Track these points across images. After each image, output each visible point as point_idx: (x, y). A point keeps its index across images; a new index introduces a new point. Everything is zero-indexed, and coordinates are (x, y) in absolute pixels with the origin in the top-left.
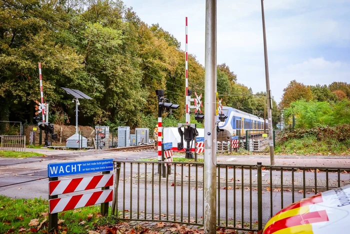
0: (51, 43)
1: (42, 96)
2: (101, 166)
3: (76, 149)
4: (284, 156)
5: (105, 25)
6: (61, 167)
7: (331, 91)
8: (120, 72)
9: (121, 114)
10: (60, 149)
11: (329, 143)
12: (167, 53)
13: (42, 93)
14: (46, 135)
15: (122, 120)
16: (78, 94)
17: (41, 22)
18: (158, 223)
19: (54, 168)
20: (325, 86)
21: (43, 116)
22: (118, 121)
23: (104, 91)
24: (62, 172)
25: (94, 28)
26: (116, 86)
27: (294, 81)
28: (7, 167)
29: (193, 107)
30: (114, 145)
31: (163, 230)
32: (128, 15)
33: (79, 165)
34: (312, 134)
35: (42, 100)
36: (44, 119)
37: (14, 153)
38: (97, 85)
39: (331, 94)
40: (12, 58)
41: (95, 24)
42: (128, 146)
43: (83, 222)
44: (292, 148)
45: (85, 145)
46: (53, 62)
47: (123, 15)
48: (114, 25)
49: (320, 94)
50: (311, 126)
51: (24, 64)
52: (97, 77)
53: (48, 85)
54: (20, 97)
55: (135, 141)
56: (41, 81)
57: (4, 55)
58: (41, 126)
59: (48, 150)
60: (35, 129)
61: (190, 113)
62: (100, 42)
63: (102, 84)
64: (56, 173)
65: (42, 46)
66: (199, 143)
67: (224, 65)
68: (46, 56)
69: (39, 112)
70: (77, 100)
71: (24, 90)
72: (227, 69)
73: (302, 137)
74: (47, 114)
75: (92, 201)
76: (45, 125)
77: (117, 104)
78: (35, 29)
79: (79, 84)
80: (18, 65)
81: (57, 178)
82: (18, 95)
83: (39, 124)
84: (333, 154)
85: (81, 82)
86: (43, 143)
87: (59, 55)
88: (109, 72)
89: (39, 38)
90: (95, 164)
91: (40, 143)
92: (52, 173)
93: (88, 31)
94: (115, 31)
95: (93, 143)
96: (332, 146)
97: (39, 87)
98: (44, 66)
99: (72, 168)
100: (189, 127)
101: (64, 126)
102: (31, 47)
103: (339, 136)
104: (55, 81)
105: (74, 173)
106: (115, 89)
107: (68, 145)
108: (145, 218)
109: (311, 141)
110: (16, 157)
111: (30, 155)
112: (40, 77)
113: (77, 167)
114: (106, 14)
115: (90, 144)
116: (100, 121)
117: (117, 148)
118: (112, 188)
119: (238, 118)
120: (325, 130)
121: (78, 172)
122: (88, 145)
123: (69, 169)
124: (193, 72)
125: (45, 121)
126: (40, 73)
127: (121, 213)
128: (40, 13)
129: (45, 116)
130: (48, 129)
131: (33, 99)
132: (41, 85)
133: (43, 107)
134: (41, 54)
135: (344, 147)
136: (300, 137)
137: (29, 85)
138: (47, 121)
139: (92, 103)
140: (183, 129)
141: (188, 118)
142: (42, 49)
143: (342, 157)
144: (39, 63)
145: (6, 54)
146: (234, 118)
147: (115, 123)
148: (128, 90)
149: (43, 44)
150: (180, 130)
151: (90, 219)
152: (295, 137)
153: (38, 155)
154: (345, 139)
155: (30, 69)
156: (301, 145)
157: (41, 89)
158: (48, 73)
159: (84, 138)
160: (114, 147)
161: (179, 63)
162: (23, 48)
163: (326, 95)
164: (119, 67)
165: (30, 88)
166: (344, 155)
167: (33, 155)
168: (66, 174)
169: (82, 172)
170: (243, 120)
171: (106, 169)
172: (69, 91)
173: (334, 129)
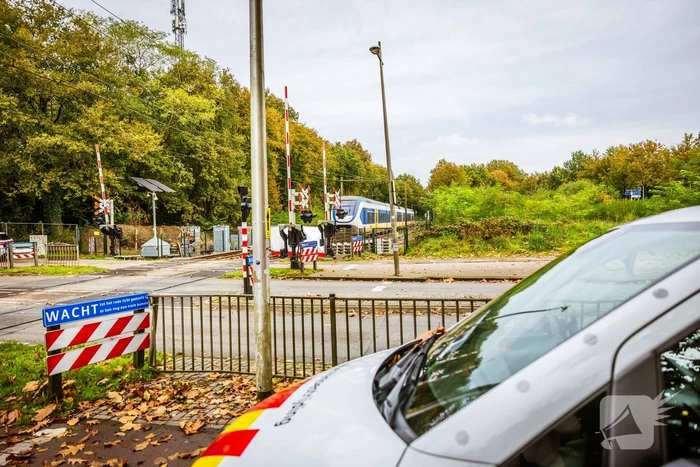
0: (112, 117)
1: (103, 190)
2: (130, 303)
3: (155, 258)
4: (416, 260)
5: (192, 93)
6: (65, 311)
7: (490, 171)
8: (215, 155)
9: (218, 209)
10: (132, 259)
11: (472, 242)
12: (278, 128)
13: (102, 185)
14: (112, 242)
15: (221, 216)
16: (154, 186)
17: (97, 88)
18: (211, 374)
19: (53, 313)
20: (483, 165)
21: (106, 216)
22: (215, 219)
23: (193, 180)
24: (65, 318)
25: (175, 95)
26: (211, 174)
27: (443, 160)
28: (44, 292)
29: (297, 203)
30: (208, 249)
31: (214, 384)
32: (223, 79)
33: (94, 306)
34: (452, 231)
35: (103, 195)
36: (107, 221)
37: (63, 269)
38: (183, 172)
39: (489, 175)
40: (57, 139)
41: (177, 91)
42: (228, 250)
43: (104, 381)
44: (427, 250)
45: (167, 252)
46: (116, 143)
47: (217, 79)
48: (205, 92)
49: (475, 176)
50: (453, 221)
51: (75, 146)
52: (183, 162)
53: (111, 175)
54: (73, 192)
55: (236, 243)
56: (100, 169)
57: (45, 135)
58: (103, 230)
59: (115, 261)
60: (97, 233)
61: (295, 211)
62: (186, 115)
63: (190, 171)
64: (56, 319)
65: (99, 122)
66: (305, 249)
67: (355, 141)
68: (108, 135)
69: (101, 211)
70: (154, 194)
71: (78, 182)
72: (359, 146)
73: (441, 235)
74: (112, 213)
75: (116, 352)
76: (110, 229)
77: (212, 197)
78: (90, 99)
79: (158, 171)
80: (66, 148)
81: (58, 327)
82: (68, 188)
83: (101, 226)
84: (477, 255)
85: (160, 169)
86: (109, 251)
87: (124, 134)
88: (199, 156)
89: (95, 112)
90: (119, 302)
91: (105, 252)
92: (50, 320)
93: (169, 100)
94: (206, 101)
95: (178, 249)
96: (476, 246)
97: (98, 176)
98: (104, 150)
99: (83, 311)
100: (293, 228)
101: (140, 227)
102: (84, 124)
103: (484, 234)
104: (125, 168)
105: (86, 317)
106: (207, 177)
107: (145, 252)
108: (193, 368)
109: (450, 240)
110: (64, 273)
111: (86, 270)
112: (99, 164)
113: (91, 309)
114: (193, 78)
115: (175, 251)
116: (190, 218)
117: (215, 253)
118: (148, 330)
119: (370, 210)
120: (468, 226)
121: (92, 315)
122: (172, 252)
123: (78, 312)
124: (314, 151)
125: (109, 222)
126: (99, 159)
127: (170, 359)
128: (96, 76)
129: (109, 217)
130: (114, 233)
131: (91, 194)
132: (101, 175)
133: (106, 205)
134: (99, 133)
135: (490, 246)
136: (437, 236)
137: (85, 175)
138: (112, 223)
139: (179, 196)
140: (286, 231)
141: (292, 216)
142: (101, 126)
143: (486, 260)
144: (97, 146)
145: (49, 134)
146: (364, 210)
147: (211, 220)
148: (227, 178)
149: (102, 119)
150: (282, 233)
151: (116, 375)
152: (432, 236)
153: (96, 269)
154: (490, 237)
155: (83, 153)
156: (439, 246)
157: (102, 180)
158: (111, 159)
159: (164, 243)
160: (208, 253)
161: (295, 140)
162: (73, 124)
163: (483, 177)
164: (212, 148)
165: (86, 178)
166: (490, 257)
167: (89, 270)
168: (72, 319)
169: (98, 314)
170: (376, 212)
171: (137, 307)
172: (142, 182)
173: (478, 224)
